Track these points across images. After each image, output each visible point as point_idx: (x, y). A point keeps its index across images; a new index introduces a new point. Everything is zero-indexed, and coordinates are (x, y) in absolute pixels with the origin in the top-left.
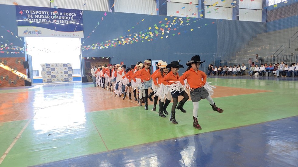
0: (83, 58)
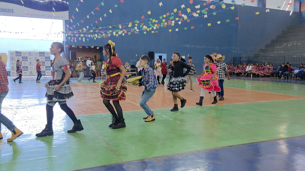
0: (67, 46)
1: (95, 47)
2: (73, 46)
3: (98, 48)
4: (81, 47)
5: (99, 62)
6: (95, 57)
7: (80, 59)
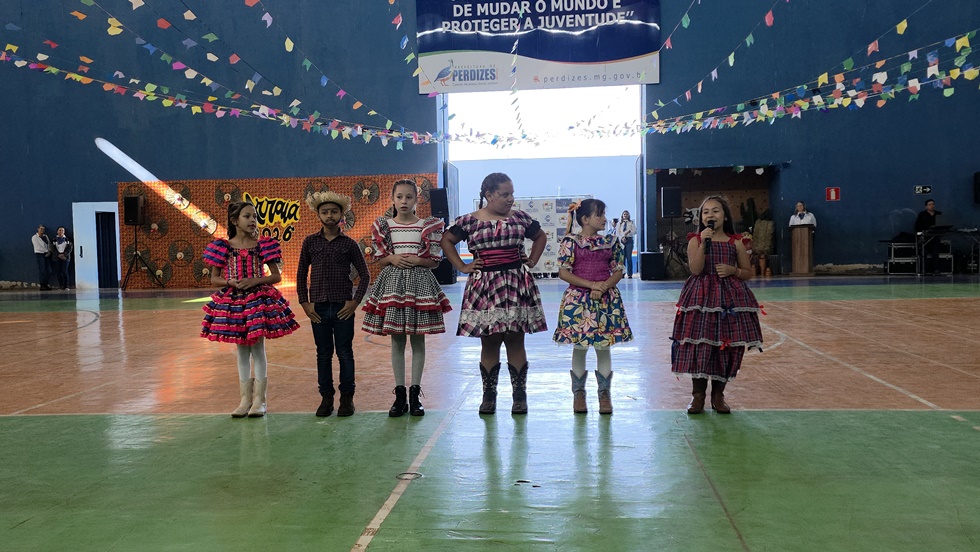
0: (651, 172)
1: (750, 170)
2: (673, 171)
3: (760, 172)
4: (700, 173)
5: (764, 222)
6: (751, 202)
7: (695, 214)
